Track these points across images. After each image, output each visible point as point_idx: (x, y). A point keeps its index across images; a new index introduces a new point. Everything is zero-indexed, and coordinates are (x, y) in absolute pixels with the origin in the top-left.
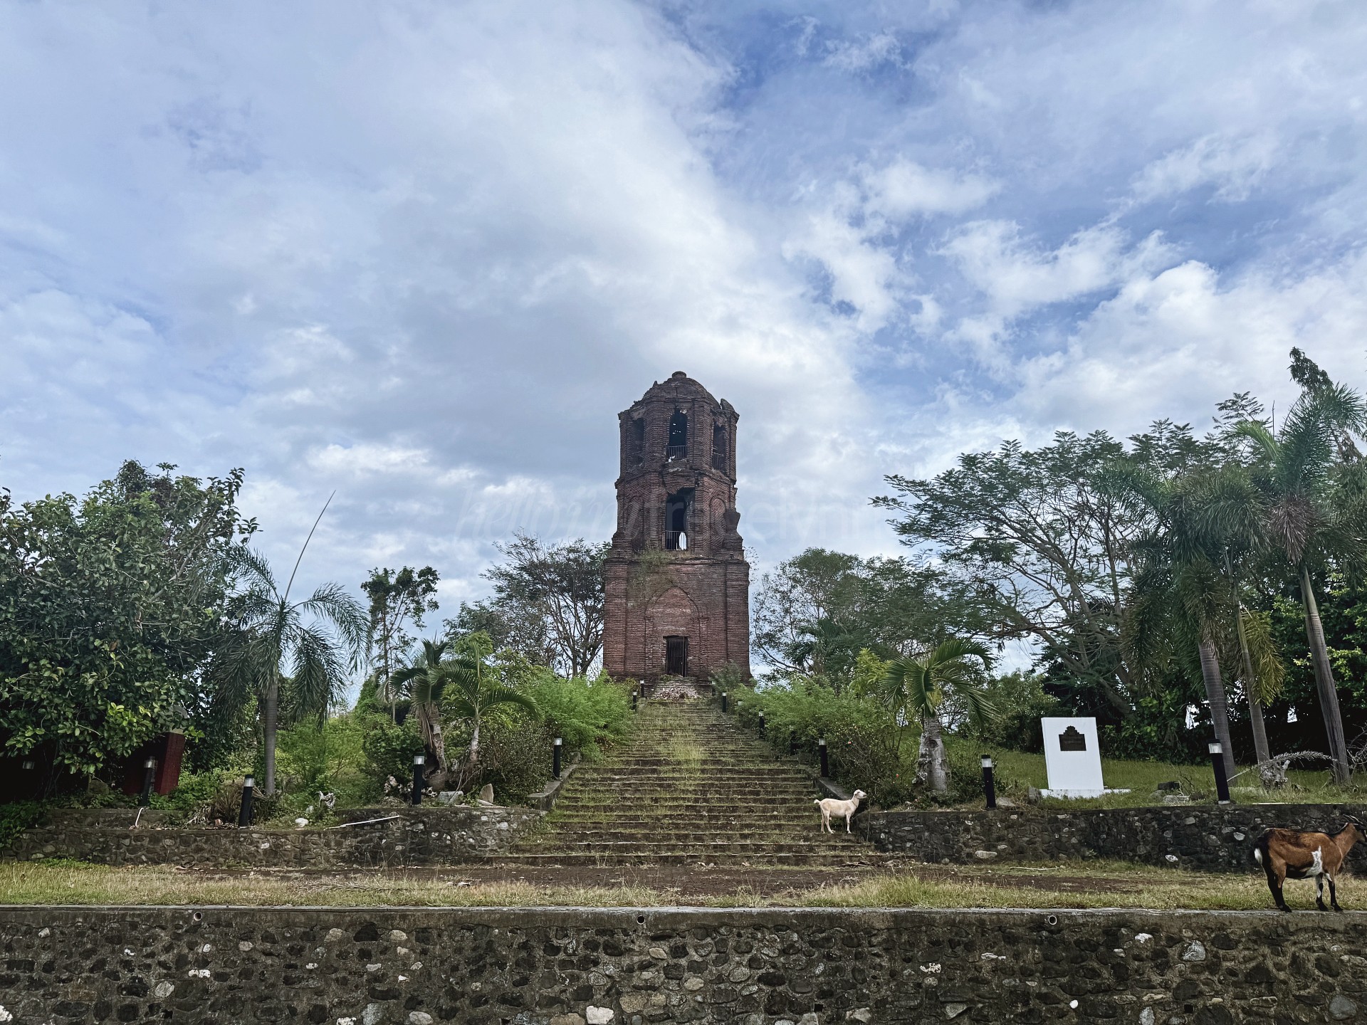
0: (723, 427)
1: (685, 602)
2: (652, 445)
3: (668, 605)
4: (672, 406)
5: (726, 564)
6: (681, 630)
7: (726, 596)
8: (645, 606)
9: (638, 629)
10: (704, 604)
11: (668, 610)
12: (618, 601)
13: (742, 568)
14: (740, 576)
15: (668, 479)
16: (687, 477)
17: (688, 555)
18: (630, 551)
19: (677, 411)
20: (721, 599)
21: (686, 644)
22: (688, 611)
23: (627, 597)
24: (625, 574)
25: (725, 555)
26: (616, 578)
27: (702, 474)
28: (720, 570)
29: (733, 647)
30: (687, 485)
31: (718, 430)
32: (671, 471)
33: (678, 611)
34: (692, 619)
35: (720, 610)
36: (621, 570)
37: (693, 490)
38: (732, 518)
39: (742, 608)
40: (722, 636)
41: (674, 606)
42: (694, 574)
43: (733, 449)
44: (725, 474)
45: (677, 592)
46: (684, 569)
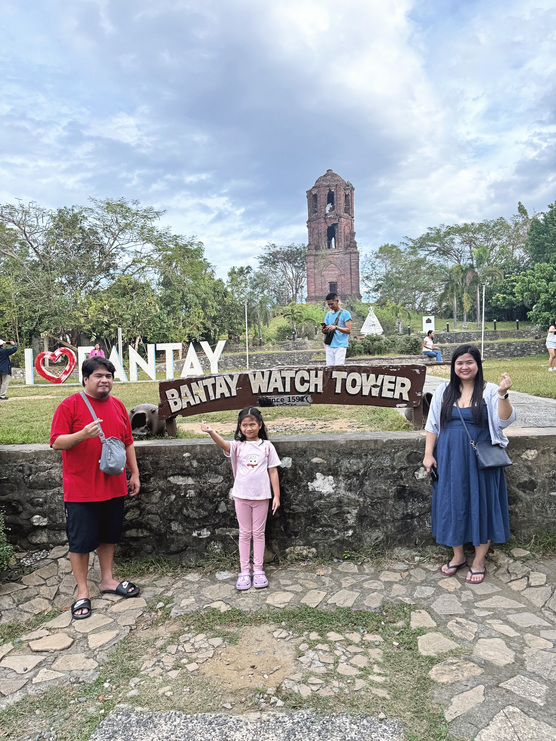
0: (348, 195)
1: (336, 269)
2: (321, 206)
3: (329, 271)
4: (328, 188)
5: (351, 253)
6: (334, 280)
7: (351, 266)
8: (321, 272)
9: (319, 280)
10: (343, 269)
11: (330, 273)
12: (311, 270)
13: (357, 255)
14: (356, 258)
15: (327, 220)
16: (335, 219)
17: (336, 251)
18: (314, 251)
19: (330, 190)
20: (349, 267)
21: (337, 284)
22: (337, 272)
23: (314, 268)
24: (313, 260)
25: (351, 250)
26: (310, 262)
27: (340, 217)
28: (348, 256)
29: (354, 285)
30: (335, 222)
31: (346, 196)
32: (329, 217)
33: (333, 273)
34: (339, 276)
35: (349, 271)
36: (312, 258)
37: (337, 224)
38: (353, 234)
39: (357, 270)
40: (350, 280)
41: (332, 271)
42: (339, 258)
43: (352, 204)
44: (350, 215)
45: (333, 265)
46: (335, 256)
